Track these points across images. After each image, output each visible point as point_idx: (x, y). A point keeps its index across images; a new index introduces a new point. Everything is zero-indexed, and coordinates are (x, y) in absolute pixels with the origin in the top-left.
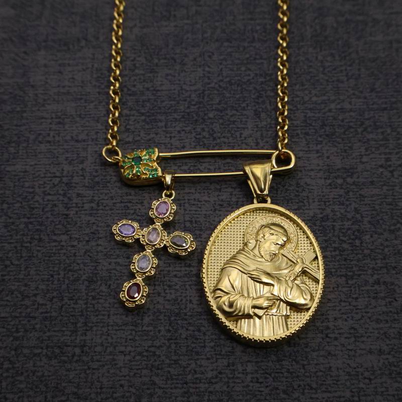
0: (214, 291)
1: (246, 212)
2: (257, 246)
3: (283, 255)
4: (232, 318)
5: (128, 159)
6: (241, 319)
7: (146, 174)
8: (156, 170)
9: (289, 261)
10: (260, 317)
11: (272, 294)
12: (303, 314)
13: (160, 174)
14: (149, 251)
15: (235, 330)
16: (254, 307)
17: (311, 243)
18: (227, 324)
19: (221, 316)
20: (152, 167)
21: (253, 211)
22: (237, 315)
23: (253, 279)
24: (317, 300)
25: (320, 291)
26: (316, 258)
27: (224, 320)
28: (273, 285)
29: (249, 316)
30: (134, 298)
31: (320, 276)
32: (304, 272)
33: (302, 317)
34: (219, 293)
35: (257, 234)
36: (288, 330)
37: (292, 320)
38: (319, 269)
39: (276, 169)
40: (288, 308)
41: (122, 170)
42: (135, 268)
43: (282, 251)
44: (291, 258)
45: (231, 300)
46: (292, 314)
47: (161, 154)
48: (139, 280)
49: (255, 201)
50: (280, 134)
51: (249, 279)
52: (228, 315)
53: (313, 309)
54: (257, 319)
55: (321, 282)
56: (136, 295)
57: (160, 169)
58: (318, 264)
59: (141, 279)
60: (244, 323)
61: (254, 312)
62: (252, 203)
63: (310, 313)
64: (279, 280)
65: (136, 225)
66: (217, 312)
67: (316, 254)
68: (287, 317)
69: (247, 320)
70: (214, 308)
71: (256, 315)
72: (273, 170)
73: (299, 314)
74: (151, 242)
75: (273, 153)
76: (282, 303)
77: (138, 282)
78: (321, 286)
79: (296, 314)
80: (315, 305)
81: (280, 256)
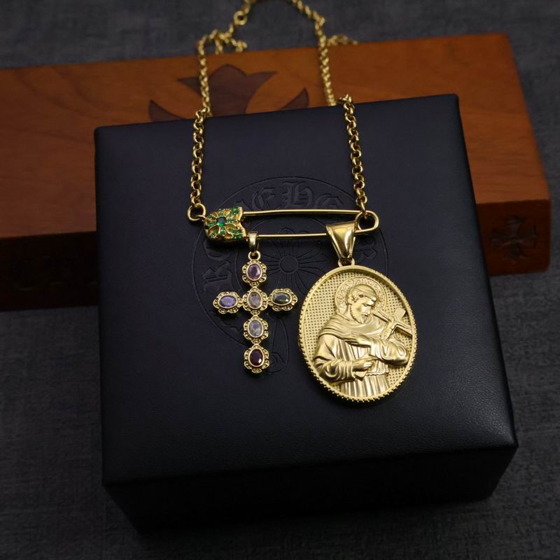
0: (314, 360)
1: (332, 276)
2: (349, 310)
3: (374, 315)
4: (335, 384)
5: (213, 218)
6: (344, 383)
7: (230, 235)
8: (240, 231)
9: (381, 321)
10: (361, 379)
11: (370, 355)
12: (401, 369)
13: (244, 235)
14: (256, 317)
15: (341, 394)
16: (356, 370)
17: (399, 299)
18: (332, 389)
19: (325, 382)
20: (237, 228)
21: (339, 274)
22: (340, 380)
23: (350, 343)
24: (413, 355)
25: (414, 346)
26: (407, 314)
27: (328, 386)
28: (369, 346)
29: (351, 379)
30: (259, 364)
31: (412, 330)
32: (397, 330)
33: (401, 372)
34: (319, 361)
35: (347, 297)
36: (389, 387)
37: (392, 376)
38: (410, 324)
39: (360, 230)
40: (387, 366)
41: (207, 231)
42: (249, 336)
43: (373, 311)
44: (382, 317)
45: (332, 365)
46: (391, 371)
47: (245, 213)
48: (256, 346)
49: (339, 264)
50: (358, 192)
51: (346, 343)
52: (330, 380)
53: (410, 364)
54: (359, 381)
55: (414, 336)
56: (260, 361)
57: (244, 230)
58: (409, 319)
59: (257, 344)
60: (348, 385)
61: (355, 375)
62: (338, 266)
63: (408, 367)
64: (375, 341)
65: (234, 294)
66: (321, 379)
67: (406, 310)
68: (387, 374)
69: (349, 383)
70: (318, 375)
71: (358, 377)
72: (357, 231)
73: (397, 370)
74: (255, 307)
75: (358, 213)
76: (380, 362)
77: (256, 348)
78: (414, 340)
79: (394, 371)
80: (412, 359)
81: (372, 316)
